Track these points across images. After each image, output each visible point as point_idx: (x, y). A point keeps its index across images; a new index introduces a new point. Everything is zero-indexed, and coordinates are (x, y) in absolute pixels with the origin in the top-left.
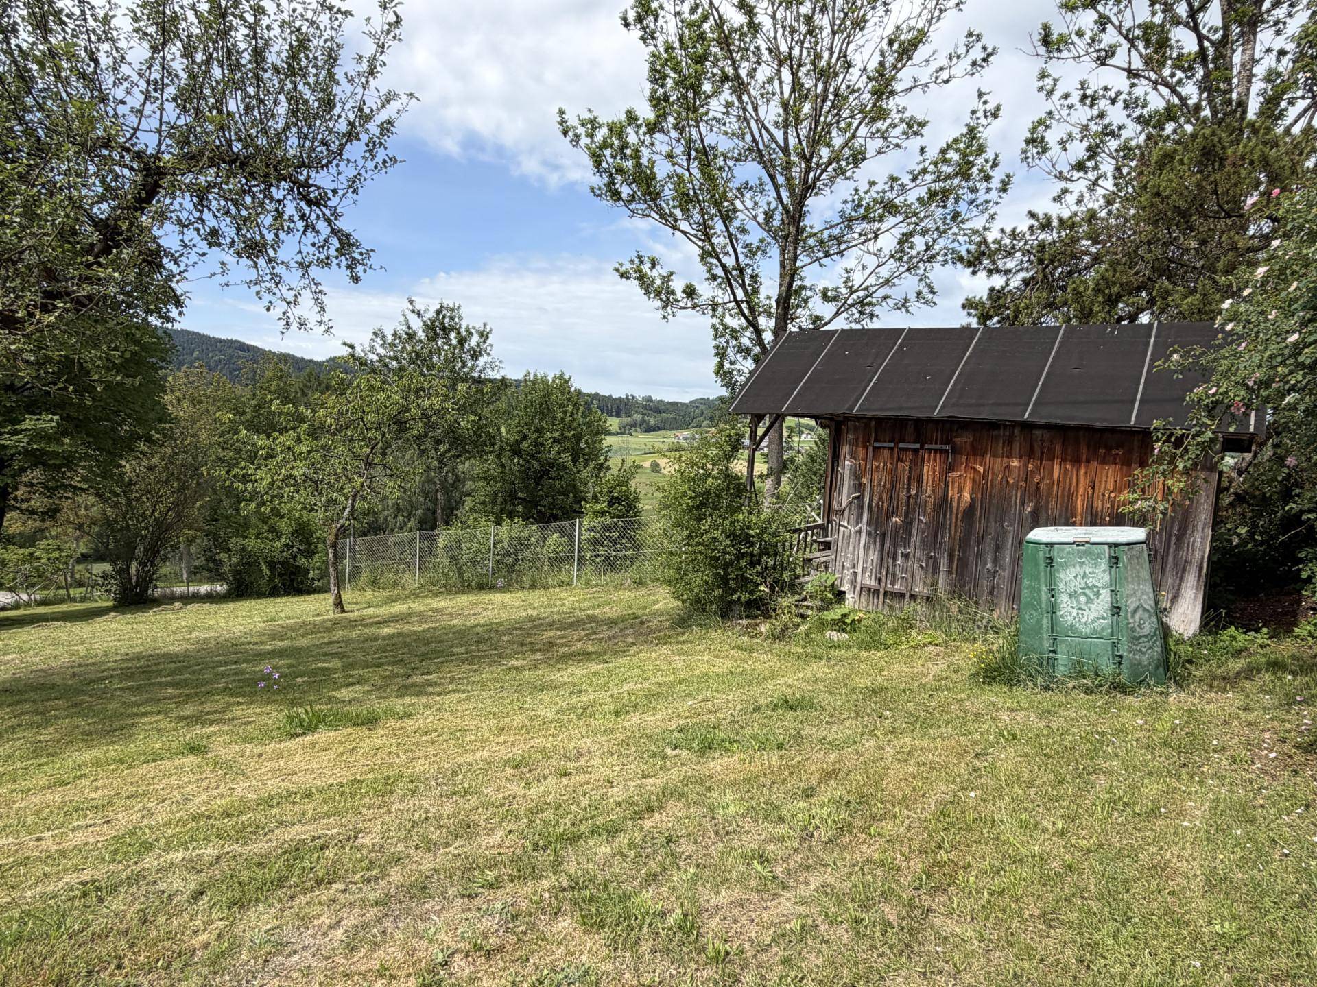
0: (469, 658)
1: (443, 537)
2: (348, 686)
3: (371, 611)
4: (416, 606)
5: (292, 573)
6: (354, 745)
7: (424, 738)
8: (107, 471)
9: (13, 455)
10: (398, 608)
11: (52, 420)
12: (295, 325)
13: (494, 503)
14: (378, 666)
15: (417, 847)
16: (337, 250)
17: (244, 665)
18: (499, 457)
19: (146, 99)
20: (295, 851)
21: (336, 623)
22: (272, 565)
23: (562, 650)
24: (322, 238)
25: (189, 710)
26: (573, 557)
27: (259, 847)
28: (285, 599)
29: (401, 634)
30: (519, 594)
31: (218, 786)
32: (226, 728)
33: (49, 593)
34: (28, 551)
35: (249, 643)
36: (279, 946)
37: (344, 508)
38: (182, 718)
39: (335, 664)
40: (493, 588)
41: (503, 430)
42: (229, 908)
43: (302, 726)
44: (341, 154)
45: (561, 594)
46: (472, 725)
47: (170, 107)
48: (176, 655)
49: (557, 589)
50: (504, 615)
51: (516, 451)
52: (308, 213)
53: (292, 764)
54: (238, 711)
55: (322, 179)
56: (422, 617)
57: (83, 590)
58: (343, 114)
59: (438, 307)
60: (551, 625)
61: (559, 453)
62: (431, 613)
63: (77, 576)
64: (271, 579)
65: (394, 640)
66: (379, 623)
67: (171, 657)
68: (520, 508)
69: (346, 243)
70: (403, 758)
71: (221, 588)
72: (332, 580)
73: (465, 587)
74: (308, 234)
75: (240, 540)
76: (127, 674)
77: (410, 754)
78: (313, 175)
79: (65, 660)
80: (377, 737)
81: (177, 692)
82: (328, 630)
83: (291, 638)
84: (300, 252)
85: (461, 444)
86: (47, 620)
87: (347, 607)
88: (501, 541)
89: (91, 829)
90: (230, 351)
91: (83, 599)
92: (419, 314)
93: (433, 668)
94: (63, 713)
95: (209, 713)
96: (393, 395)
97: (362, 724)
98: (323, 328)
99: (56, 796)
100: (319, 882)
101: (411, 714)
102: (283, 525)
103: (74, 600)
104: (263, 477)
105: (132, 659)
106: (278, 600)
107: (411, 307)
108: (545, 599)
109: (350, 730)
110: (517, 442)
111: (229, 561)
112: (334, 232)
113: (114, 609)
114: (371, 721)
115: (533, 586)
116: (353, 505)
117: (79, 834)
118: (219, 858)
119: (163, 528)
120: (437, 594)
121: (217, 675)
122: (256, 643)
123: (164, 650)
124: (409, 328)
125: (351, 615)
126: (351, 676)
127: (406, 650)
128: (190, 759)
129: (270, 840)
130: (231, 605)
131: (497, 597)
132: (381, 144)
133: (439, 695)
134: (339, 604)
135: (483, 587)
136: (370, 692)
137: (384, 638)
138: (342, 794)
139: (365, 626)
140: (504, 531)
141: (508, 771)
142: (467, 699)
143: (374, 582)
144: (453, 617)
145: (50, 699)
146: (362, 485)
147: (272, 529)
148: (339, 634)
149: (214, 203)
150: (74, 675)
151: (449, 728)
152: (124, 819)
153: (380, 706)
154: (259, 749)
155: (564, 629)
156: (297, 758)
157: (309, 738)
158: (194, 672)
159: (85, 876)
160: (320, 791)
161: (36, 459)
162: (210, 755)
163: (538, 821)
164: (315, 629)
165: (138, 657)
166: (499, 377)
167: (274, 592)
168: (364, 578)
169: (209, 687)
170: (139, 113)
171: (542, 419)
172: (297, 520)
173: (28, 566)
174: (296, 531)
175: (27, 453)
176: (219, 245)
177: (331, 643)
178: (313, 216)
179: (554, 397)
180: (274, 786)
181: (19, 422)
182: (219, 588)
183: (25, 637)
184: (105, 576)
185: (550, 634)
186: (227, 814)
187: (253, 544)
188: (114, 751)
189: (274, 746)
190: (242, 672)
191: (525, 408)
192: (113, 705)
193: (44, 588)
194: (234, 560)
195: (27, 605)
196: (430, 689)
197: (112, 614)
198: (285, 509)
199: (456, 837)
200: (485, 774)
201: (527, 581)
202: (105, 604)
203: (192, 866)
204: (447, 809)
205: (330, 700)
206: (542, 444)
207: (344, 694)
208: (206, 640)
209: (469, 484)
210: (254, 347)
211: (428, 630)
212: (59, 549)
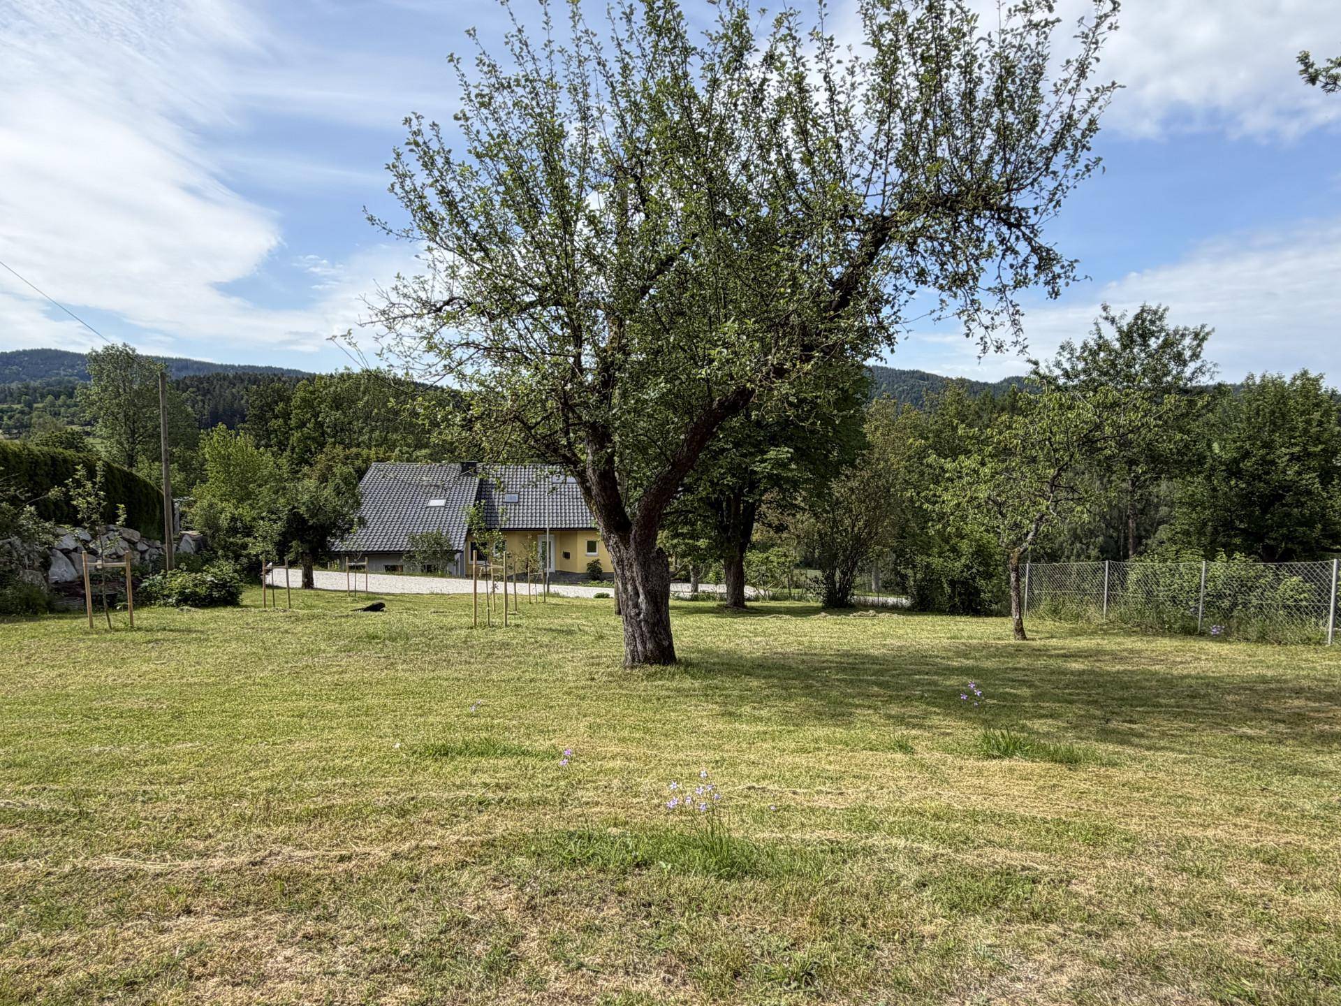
0: (1180, 713)
1: (1136, 569)
2: (1041, 716)
3: (1054, 642)
4: (1108, 643)
5: (971, 594)
6: (1054, 781)
7: (1135, 794)
8: (820, 492)
9: (760, 479)
10: (1084, 643)
11: (788, 452)
12: (992, 349)
13: (1201, 533)
14: (1071, 702)
15: (1143, 917)
16: (1036, 267)
17: (936, 677)
18: (1208, 478)
19: (873, 168)
20: (1007, 875)
21: (1018, 649)
22: (952, 583)
23: (1318, 728)
24: (1020, 259)
25: (894, 710)
26: (1327, 608)
27: (969, 858)
28: (963, 618)
29: (1091, 672)
30: (1242, 646)
31: (926, 789)
32: (926, 734)
33: (778, 590)
34: (765, 555)
35: (937, 657)
36: (1002, 968)
37: (1028, 533)
38: (889, 717)
39: (1025, 691)
40: (1203, 634)
41: (1216, 446)
42: (951, 909)
43: (999, 749)
44: (1047, 168)
45: (1309, 654)
46: (1196, 793)
47: (892, 169)
48: (877, 658)
49: (1301, 647)
50: (1224, 669)
51: (1233, 470)
52: (1007, 236)
53: (992, 785)
54: (935, 720)
55: (1023, 200)
56: (1115, 656)
57: (800, 590)
58: (1048, 128)
59: (1138, 311)
60: (1298, 692)
61: (1299, 473)
62: (1125, 654)
63: (795, 579)
64: (951, 598)
65: (1085, 677)
66: (1064, 656)
67: (874, 660)
68: (1238, 541)
69: (1046, 259)
70: (1113, 810)
71: (905, 601)
72: (1014, 605)
73: (1164, 629)
74: (1007, 257)
75: (924, 557)
76: (841, 668)
77: (1121, 809)
78: (1014, 197)
79: (794, 648)
80: (1080, 780)
81: (881, 691)
82: (1011, 655)
83: (975, 658)
84: (999, 276)
85: (1159, 463)
86: (780, 612)
87: (1028, 635)
88: (1213, 579)
89: (830, 796)
90: (912, 382)
91: (800, 599)
92: (1113, 321)
93: (1136, 717)
94: (801, 692)
95: (910, 716)
96: (1087, 411)
97: (1061, 762)
98: (1019, 348)
99: (802, 760)
100: (1035, 916)
101: (1116, 764)
102: (964, 546)
103: (793, 598)
104: (949, 499)
105: (842, 656)
106: (958, 618)
107: (1104, 314)
108: (1283, 658)
109: (1049, 765)
110: (1235, 461)
111: (913, 577)
112: (1034, 250)
113: (823, 609)
114: (1071, 761)
115: (1262, 638)
116: (1037, 530)
117: (822, 797)
118: (935, 856)
119: (860, 543)
120: (1129, 633)
121: (912, 681)
122: (943, 658)
123: (866, 652)
124: (1100, 337)
125: (1033, 643)
126: (1043, 708)
127: (1101, 690)
128: (899, 756)
129: (980, 856)
130: (916, 618)
131: (1213, 647)
132: (1084, 146)
133: (1149, 749)
134: (1020, 630)
135: (1189, 631)
136: (1066, 729)
137: (1072, 673)
138: (1048, 831)
139: (1050, 656)
140: (1219, 567)
141: (1257, 865)
142: (1185, 761)
143: (1055, 612)
144: (1155, 661)
145: (790, 679)
146: (1048, 508)
147: (954, 550)
148: (1023, 662)
149: (922, 245)
150: (803, 661)
151: (1166, 790)
152: (854, 795)
153: (1079, 747)
154: (958, 762)
155: (1319, 700)
156: (998, 779)
157: (1006, 763)
158: (893, 676)
159: (831, 835)
160: (1024, 820)
161: (775, 481)
162: (915, 756)
163: (1311, 942)
164: (999, 652)
165: (847, 654)
166: (1212, 383)
167: (954, 611)
168: (1044, 606)
169: (907, 693)
170: (868, 181)
171: (1273, 431)
172: (976, 541)
173: (764, 568)
174: (976, 553)
175: (770, 477)
176: (924, 283)
177: (1016, 669)
178: (1013, 239)
179: (1292, 402)
180: (977, 802)
181: (766, 453)
182: (904, 601)
183: (767, 625)
184: (816, 580)
185: (1296, 703)
186: (937, 817)
187: (936, 562)
188: (840, 732)
189: (971, 762)
190: (935, 684)
191: (1249, 419)
192: (834, 693)
193: (774, 586)
194: (919, 576)
195: (764, 598)
196: (1136, 740)
197: (823, 614)
198: (967, 529)
199: (1194, 923)
200: (1224, 857)
201: (1253, 632)
202: (815, 605)
203: (913, 856)
204: (1177, 885)
205: (1023, 728)
206: (1273, 463)
207: (1038, 725)
208: (900, 648)
209: (1164, 510)
210: (933, 375)
211: (1125, 672)
212: (785, 555)
